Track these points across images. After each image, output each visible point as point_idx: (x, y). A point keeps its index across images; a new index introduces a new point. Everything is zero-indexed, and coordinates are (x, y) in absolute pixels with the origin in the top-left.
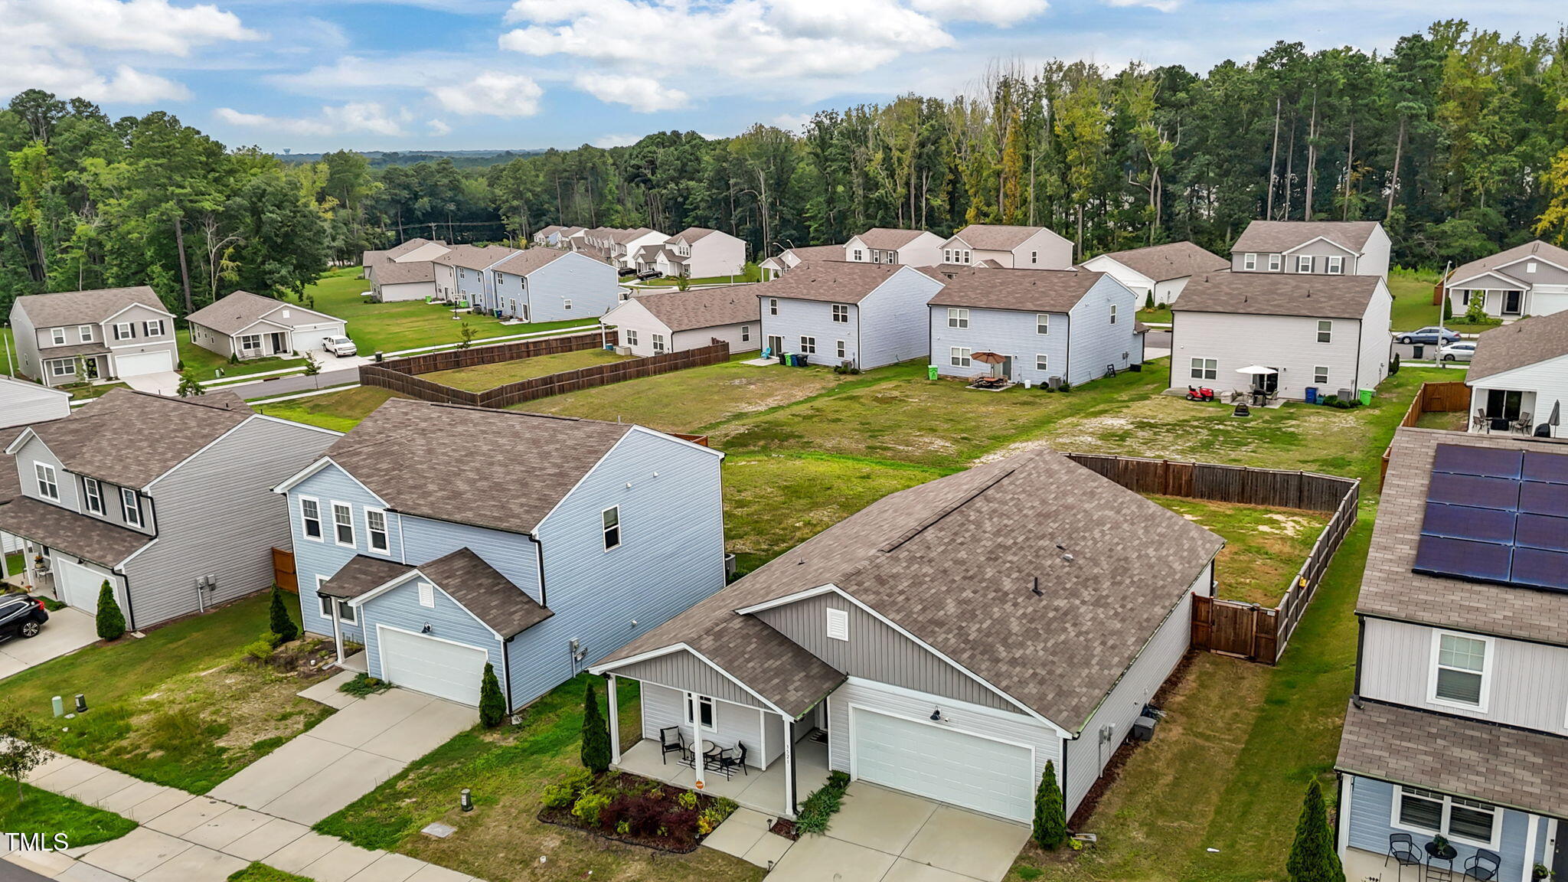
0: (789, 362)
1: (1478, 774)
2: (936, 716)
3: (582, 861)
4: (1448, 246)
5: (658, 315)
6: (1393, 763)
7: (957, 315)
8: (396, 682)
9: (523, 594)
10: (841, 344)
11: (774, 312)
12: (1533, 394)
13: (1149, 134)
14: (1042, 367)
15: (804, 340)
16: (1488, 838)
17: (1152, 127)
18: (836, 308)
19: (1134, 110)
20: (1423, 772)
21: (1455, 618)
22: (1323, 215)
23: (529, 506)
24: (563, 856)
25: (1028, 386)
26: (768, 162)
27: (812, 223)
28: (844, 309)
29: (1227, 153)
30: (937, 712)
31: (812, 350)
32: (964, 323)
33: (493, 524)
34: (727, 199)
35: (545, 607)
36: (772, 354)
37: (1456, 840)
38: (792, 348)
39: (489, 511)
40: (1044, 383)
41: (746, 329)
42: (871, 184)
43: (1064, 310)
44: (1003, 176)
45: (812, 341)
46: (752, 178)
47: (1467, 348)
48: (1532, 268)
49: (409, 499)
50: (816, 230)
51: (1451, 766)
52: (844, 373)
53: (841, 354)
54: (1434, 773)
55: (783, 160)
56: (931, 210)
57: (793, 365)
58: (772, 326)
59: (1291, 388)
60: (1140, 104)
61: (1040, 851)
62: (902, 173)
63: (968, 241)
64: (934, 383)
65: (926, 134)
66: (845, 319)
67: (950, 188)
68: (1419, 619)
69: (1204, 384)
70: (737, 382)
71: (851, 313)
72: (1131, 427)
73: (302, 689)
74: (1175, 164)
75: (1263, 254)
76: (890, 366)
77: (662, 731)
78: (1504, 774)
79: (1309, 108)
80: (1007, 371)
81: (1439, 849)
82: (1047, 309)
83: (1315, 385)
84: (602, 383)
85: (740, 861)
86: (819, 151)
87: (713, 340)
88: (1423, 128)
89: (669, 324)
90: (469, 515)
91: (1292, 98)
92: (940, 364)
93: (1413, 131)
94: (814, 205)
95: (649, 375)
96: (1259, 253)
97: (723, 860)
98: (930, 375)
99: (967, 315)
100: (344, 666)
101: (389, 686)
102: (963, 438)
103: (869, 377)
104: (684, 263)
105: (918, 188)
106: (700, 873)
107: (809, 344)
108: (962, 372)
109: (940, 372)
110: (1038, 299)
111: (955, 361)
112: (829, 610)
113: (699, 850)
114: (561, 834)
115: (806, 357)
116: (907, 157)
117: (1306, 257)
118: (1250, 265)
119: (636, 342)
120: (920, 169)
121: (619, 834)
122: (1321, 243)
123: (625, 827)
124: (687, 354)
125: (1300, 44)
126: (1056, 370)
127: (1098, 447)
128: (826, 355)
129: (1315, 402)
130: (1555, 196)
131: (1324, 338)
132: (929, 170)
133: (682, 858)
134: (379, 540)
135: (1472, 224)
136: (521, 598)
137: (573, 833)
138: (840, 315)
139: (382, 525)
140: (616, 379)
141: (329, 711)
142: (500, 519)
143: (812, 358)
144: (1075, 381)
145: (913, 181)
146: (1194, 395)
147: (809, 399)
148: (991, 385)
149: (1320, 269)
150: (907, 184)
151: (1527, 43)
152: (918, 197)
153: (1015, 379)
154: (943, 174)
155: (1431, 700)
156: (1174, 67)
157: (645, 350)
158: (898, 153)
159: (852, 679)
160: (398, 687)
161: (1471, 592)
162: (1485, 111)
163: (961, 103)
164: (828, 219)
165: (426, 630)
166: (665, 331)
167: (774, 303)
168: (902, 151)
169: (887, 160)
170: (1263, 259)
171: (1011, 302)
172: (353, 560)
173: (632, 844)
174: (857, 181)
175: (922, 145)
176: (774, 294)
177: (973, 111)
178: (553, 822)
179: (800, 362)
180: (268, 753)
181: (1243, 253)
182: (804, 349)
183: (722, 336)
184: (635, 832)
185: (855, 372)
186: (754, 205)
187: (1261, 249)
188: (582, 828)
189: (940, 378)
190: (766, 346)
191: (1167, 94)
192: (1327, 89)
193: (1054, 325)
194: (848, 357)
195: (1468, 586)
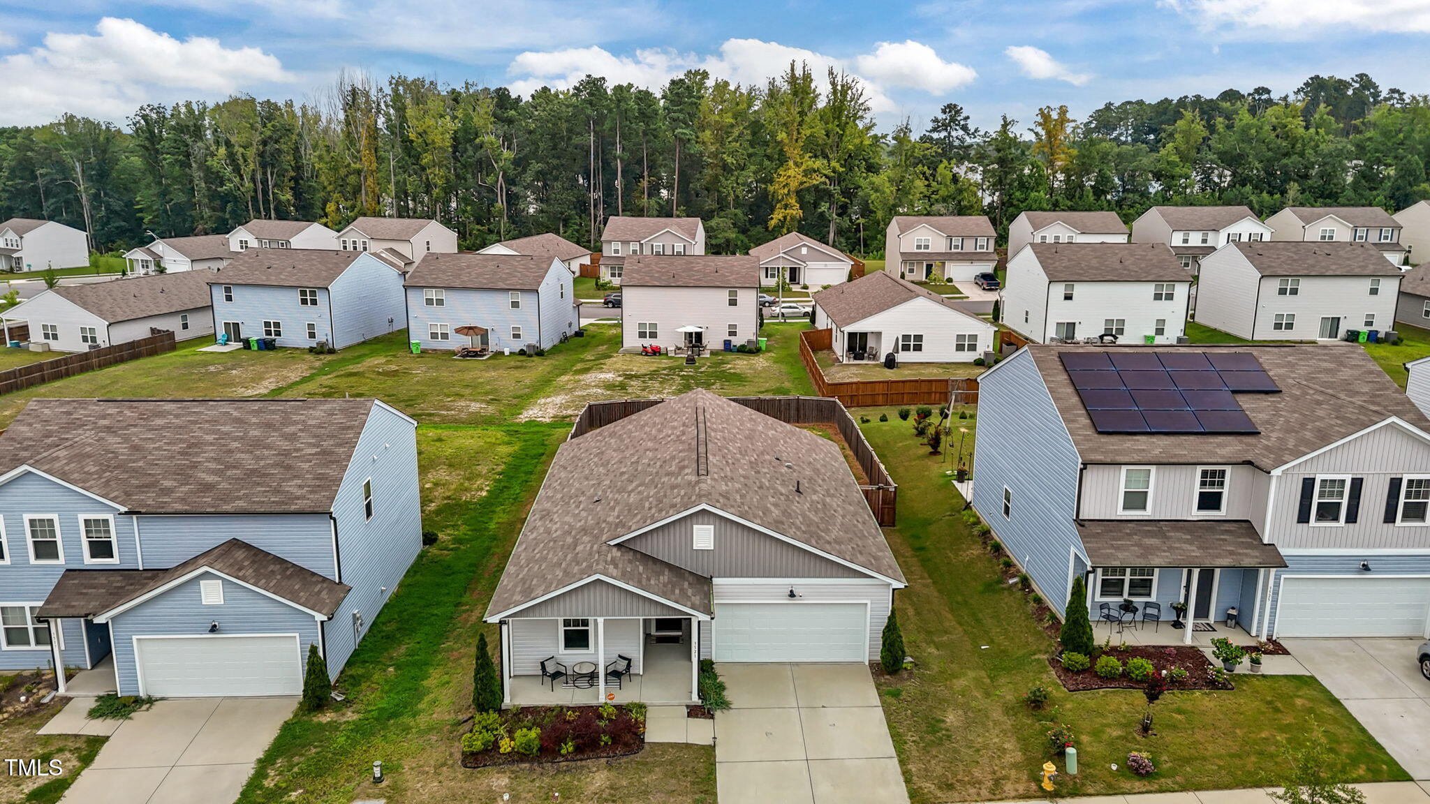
0: (255, 347)
1: (1164, 551)
2: (792, 595)
3: (541, 788)
4: (716, 237)
5: (85, 305)
6: (1120, 555)
7: (433, 294)
8: (157, 694)
9: (314, 574)
10: (311, 326)
11: (229, 298)
12: (879, 334)
13: (492, 143)
14: (517, 336)
15: (267, 324)
16: (1149, 595)
17: (493, 138)
18: (303, 293)
19: (478, 121)
20: (1138, 557)
21: (1136, 458)
22: (628, 213)
23: (309, 486)
24: (520, 789)
25: (507, 353)
26: (87, 152)
27: (145, 215)
28: (313, 293)
29: (555, 162)
30: (791, 591)
31: (278, 334)
32: (440, 302)
33: (278, 509)
34: (35, 190)
35: (340, 582)
36: (229, 340)
37: (1134, 599)
38: (253, 332)
39: (261, 497)
40: (522, 350)
41: (184, 318)
42: (214, 178)
43: (534, 288)
44: (363, 174)
45: (277, 325)
46: (65, 170)
47: (790, 307)
48: (804, 251)
49: (150, 499)
50: (151, 222)
51: (1148, 551)
52: (322, 353)
53: (312, 335)
54: (1143, 556)
55: (104, 151)
56: (279, 204)
57: (260, 348)
58: (225, 312)
59: (714, 341)
60: (482, 117)
61: (888, 677)
62: (247, 171)
63: (365, 231)
64: (419, 356)
65: (269, 133)
66: (314, 302)
67: (292, 184)
68: (1119, 461)
69: (648, 342)
70: (212, 369)
71: (321, 297)
72: (621, 379)
73: (39, 727)
74: (515, 169)
75: (625, 243)
76: (359, 344)
77: (542, 664)
78: (1177, 548)
79: (613, 129)
80: (485, 341)
81: (1128, 607)
82: (518, 287)
83: (729, 338)
84: (43, 380)
85: (687, 746)
86: (147, 144)
87: (153, 330)
88: (695, 148)
89: (101, 314)
90: (241, 504)
91: (599, 120)
92: (419, 337)
93: (687, 151)
94: (144, 196)
95: (93, 369)
96: (623, 242)
97: (672, 748)
98: (414, 349)
99: (444, 295)
100: (69, 694)
101: (150, 701)
102: (492, 400)
103: (348, 355)
104: (15, 255)
105: (265, 182)
106: (662, 764)
107: (273, 328)
108: (441, 345)
109: (422, 347)
110: (506, 280)
111: (434, 336)
112: (695, 527)
113: (647, 747)
114: (505, 772)
115: (274, 340)
116: (251, 153)
117: (658, 245)
118: (616, 251)
119: (55, 337)
120: (264, 166)
121: (563, 756)
122: (668, 234)
123: (568, 747)
124: (132, 345)
125: (604, 78)
126: (529, 338)
127: (612, 396)
128: (294, 336)
129: (731, 351)
130: (779, 201)
131: (733, 303)
132: (273, 166)
133: (638, 757)
134: (101, 548)
135: (729, 222)
136: (314, 579)
137: (515, 768)
138: (308, 297)
139: (108, 531)
140: (58, 376)
141: (96, 743)
142: (283, 503)
143: (279, 341)
144: (546, 345)
145: (259, 177)
146: (645, 352)
147: (304, 380)
148: (476, 354)
149: (668, 252)
150: (253, 180)
151: (744, 90)
152: (265, 192)
153: (492, 347)
154: (287, 171)
155: (1122, 514)
156: (500, 89)
157: (71, 343)
158: (241, 150)
159: (715, 581)
160: (162, 699)
161: (1135, 440)
162: (730, 139)
163: (291, 106)
164: (165, 211)
165: (213, 629)
166: (99, 325)
167: (228, 290)
168: (245, 147)
169: (231, 156)
170: (626, 246)
171: (483, 282)
172: (63, 576)
173: (581, 760)
174: (197, 174)
175: (265, 143)
176: (228, 281)
177: (304, 115)
178: (485, 766)
179: (267, 345)
180: (59, 798)
181: (610, 242)
182: (269, 333)
183: (163, 325)
184: (579, 749)
185: (332, 351)
186: (71, 196)
187: (623, 238)
188: (522, 761)
189: (424, 352)
190: (221, 332)
191: (499, 112)
192: (625, 114)
193: (525, 300)
194: (321, 337)
195: (1130, 437)
